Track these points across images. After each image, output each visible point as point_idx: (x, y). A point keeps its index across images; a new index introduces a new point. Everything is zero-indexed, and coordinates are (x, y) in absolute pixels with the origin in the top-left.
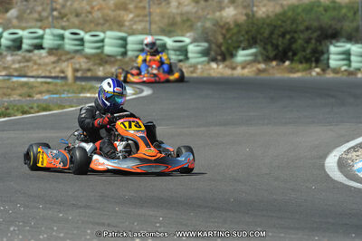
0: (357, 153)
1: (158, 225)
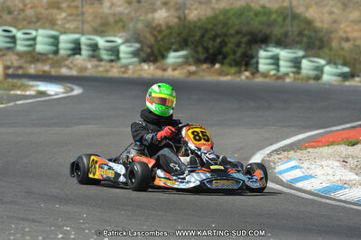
0: (279, 156)
1: (82, 221)
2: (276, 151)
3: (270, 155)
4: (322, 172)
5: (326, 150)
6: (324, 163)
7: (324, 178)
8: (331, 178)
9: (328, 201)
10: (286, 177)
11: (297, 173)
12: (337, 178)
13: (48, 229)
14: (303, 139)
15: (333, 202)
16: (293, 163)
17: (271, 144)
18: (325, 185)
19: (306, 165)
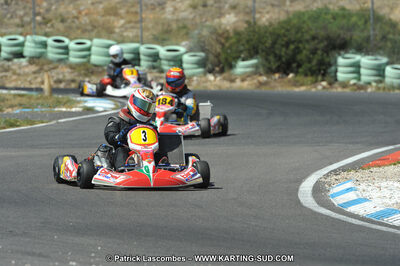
0: (335, 177)
1: (93, 255)
2: (335, 171)
3: (327, 175)
4: (379, 194)
5: (391, 169)
6: (384, 184)
7: (379, 201)
8: (387, 201)
9: (379, 227)
10: (338, 201)
11: (352, 196)
12: (393, 201)
13: (51, 264)
14: (367, 157)
15: (384, 229)
16: (349, 185)
17: (331, 164)
18: (378, 209)
19: (363, 186)
